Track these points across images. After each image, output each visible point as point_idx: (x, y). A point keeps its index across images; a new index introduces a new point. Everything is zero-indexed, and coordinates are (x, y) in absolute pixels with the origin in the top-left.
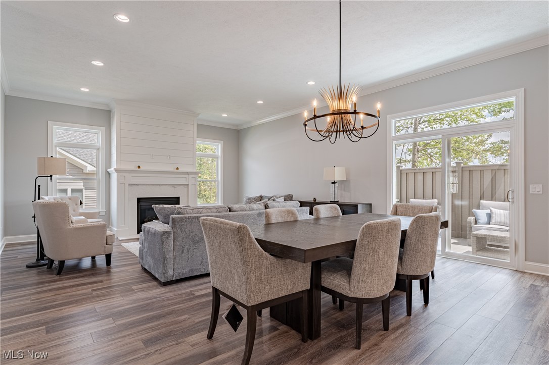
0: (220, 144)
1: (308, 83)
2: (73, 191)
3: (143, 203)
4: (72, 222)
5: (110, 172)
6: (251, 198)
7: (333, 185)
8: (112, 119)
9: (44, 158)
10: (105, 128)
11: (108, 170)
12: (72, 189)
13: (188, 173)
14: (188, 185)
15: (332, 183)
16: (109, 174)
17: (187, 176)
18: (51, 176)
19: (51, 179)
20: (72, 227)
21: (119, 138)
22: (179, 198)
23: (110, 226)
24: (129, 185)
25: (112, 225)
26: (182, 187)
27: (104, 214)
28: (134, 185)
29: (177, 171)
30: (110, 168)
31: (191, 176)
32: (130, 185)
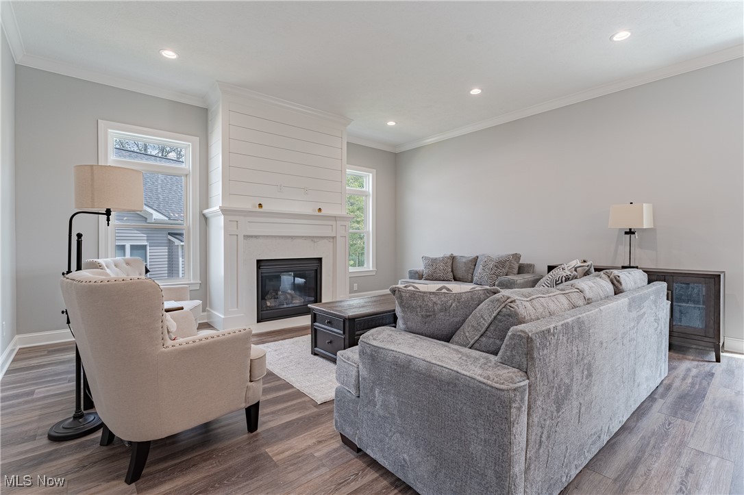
0: (371, 175)
1: (615, 39)
2: (133, 247)
3: (265, 270)
4: (168, 332)
5: (207, 216)
6: (436, 259)
7: (628, 236)
8: (210, 122)
9: (92, 166)
10: (198, 138)
11: (205, 211)
12: (131, 246)
13: (335, 218)
14: (335, 237)
15: (626, 233)
16: (205, 219)
17: (333, 223)
18: (108, 213)
19: (108, 220)
20: (171, 348)
21: (227, 153)
22: (320, 259)
23: (208, 308)
24: (244, 236)
25: (211, 307)
26: (325, 240)
27: (198, 288)
28: (252, 236)
29: (320, 214)
30: (207, 208)
31: (339, 223)
32: (246, 237)
